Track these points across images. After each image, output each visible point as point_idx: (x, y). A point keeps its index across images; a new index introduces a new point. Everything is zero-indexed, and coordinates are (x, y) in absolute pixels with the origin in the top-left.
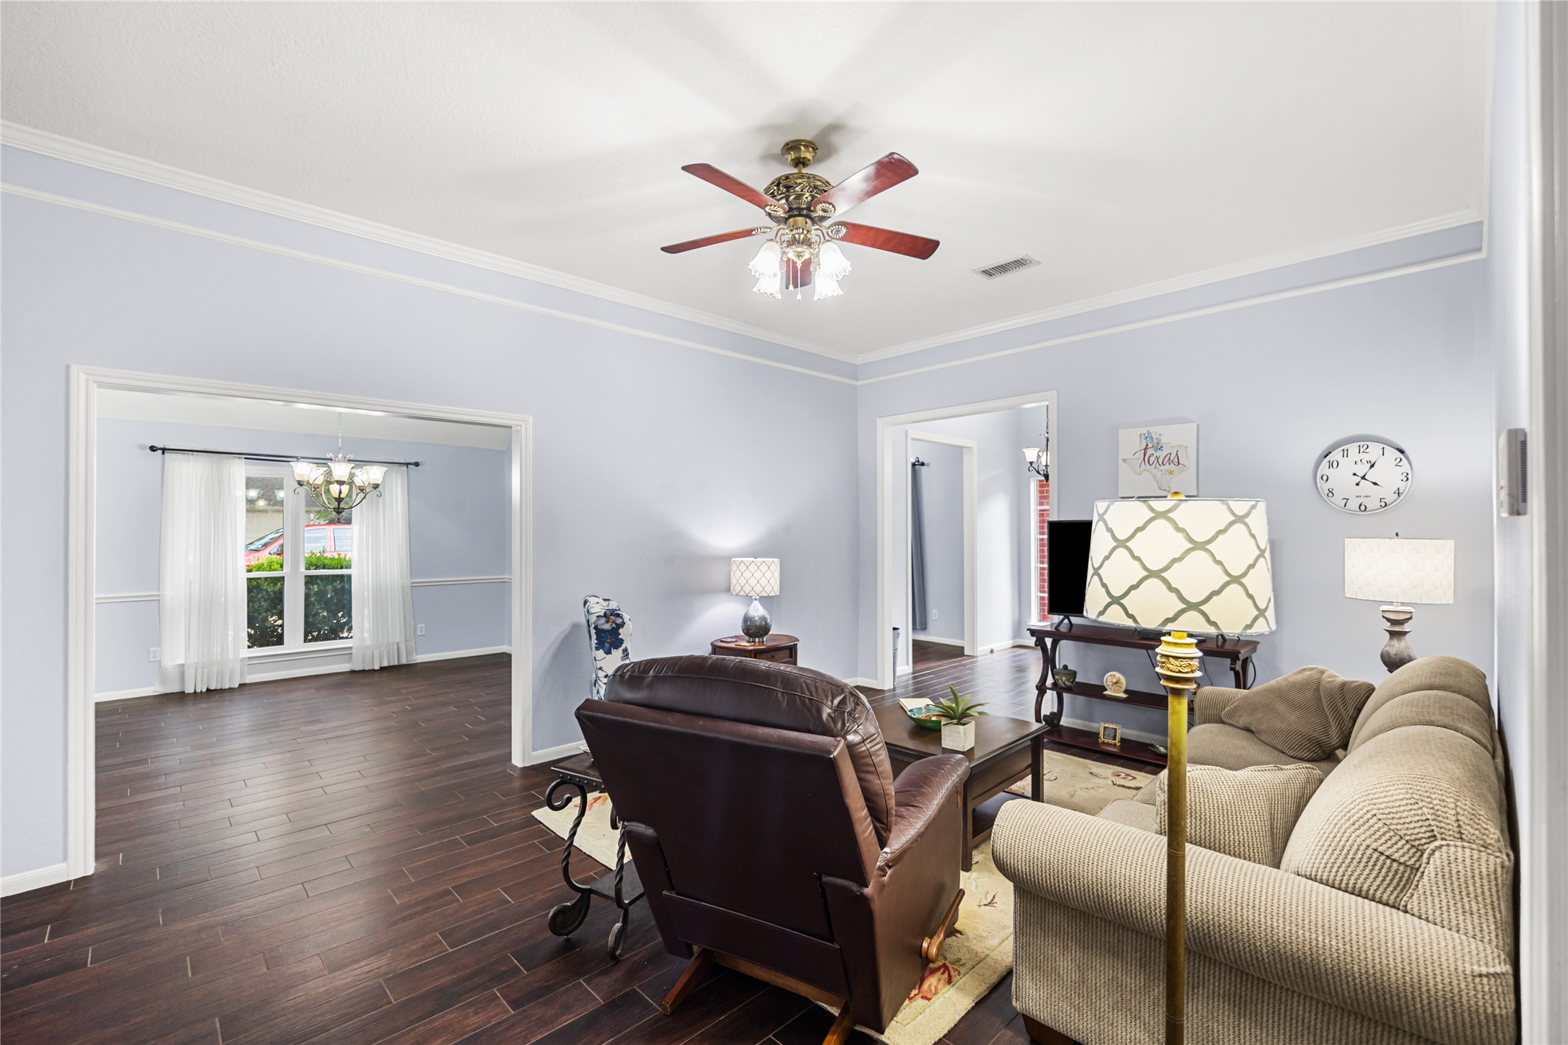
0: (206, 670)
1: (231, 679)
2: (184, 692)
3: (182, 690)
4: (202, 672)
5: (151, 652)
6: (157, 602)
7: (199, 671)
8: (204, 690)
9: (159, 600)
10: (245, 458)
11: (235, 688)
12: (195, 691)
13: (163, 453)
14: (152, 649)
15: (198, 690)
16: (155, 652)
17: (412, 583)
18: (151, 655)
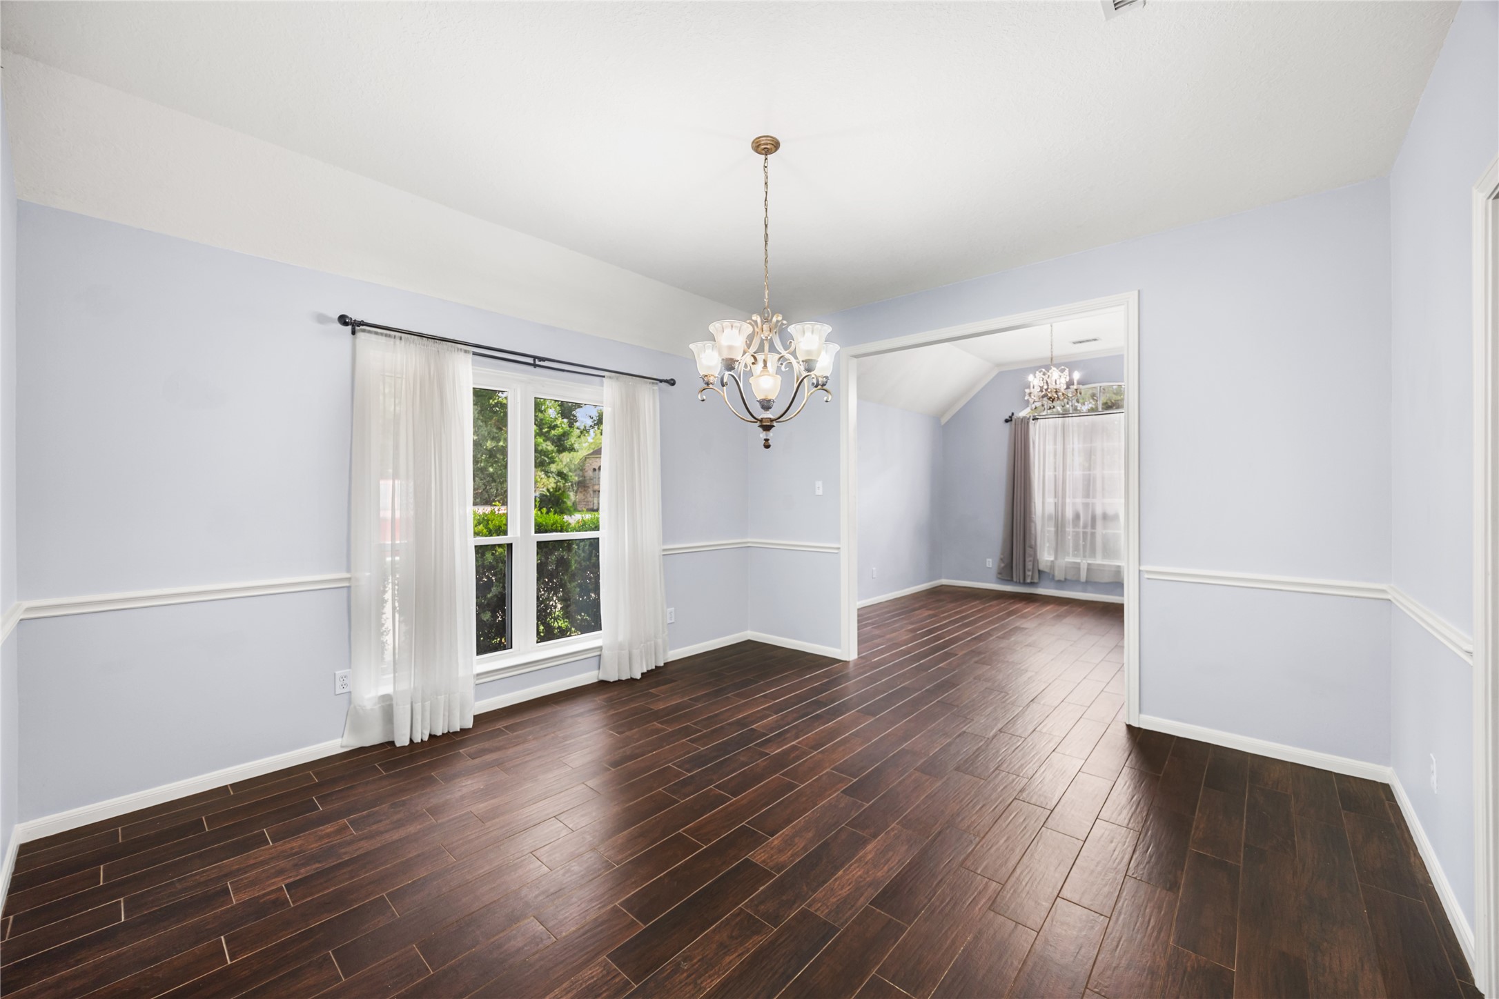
0: (428, 704)
1: (462, 717)
2: (392, 743)
3: (391, 740)
4: (423, 707)
5: (337, 677)
6: (345, 590)
7: (418, 707)
8: (426, 738)
9: (349, 587)
10: (475, 354)
11: (469, 729)
12: (411, 740)
13: (354, 333)
14: (339, 673)
15: (417, 739)
16: (343, 678)
17: (664, 550)
18: (338, 683)
